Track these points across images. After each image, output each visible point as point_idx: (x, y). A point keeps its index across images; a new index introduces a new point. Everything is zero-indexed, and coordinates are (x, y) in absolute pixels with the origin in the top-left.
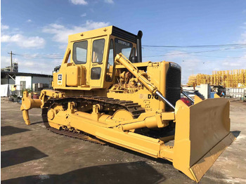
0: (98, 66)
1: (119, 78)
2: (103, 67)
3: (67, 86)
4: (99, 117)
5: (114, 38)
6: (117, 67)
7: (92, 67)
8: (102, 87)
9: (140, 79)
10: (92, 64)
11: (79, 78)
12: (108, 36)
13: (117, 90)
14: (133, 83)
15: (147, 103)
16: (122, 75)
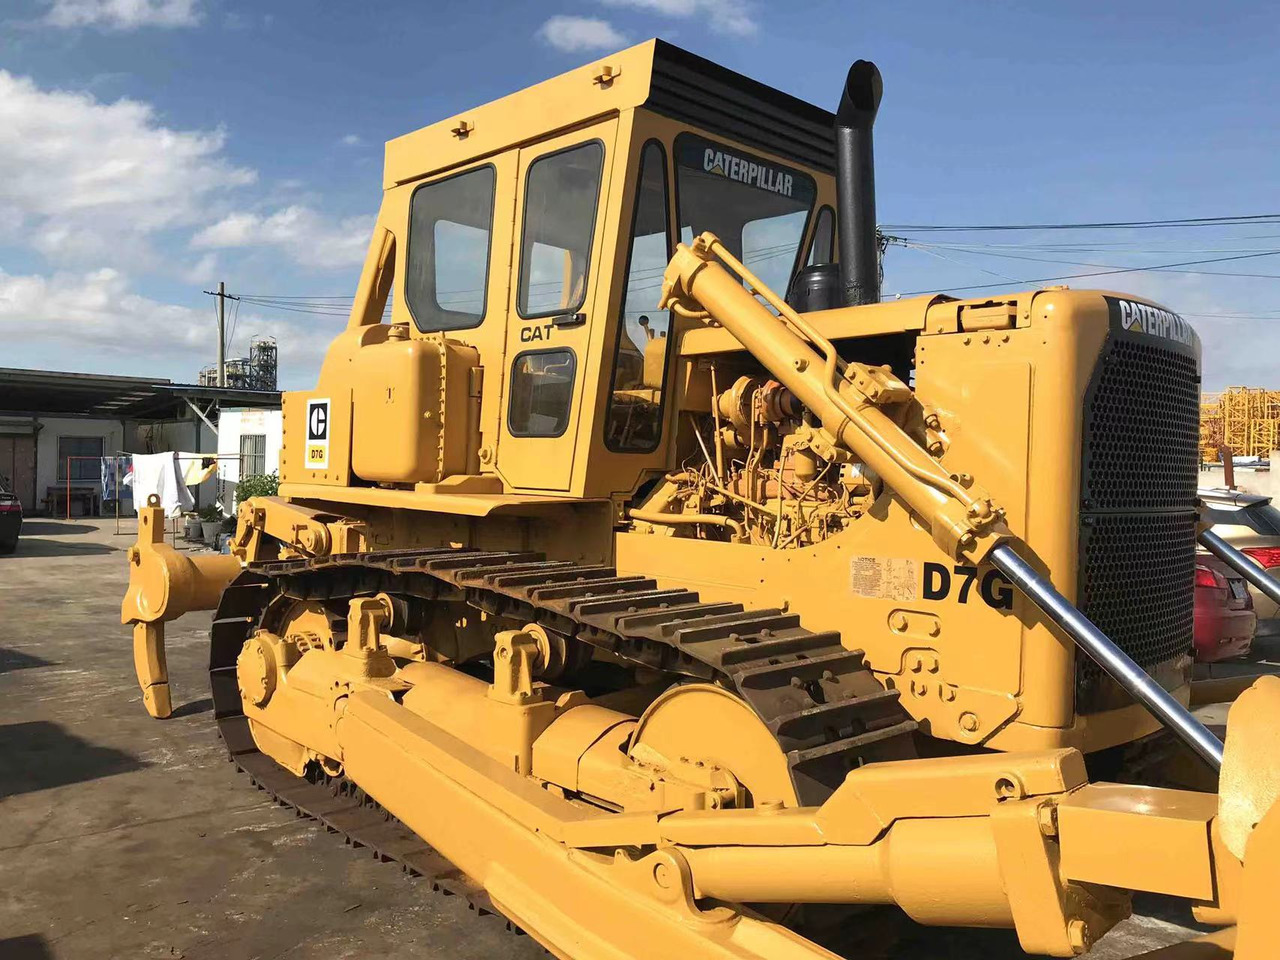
0: (559, 338)
2: (588, 345)
3: (355, 481)
5: (669, 130)
6: (696, 342)
7: (516, 347)
8: (577, 492)
9: (853, 436)
10: (517, 324)
11: (426, 430)
12: (627, 119)
13: (691, 514)
14: (802, 465)
15: (919, 634)
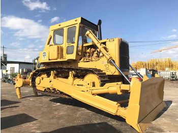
0: (72, 45)
1: (86, 53)
2: (75, 45)
3: (49, 60)
4: (74, 80)
5: (82, 25)
6: (85, 45)
7: (67, 46)
8: (75, 59)
10: (67, 44)
11: (58, 54)
12: (78, 24)
13: (85, 60)
14: (96, 55)
15: (107, 66)
16: (88, 51)
